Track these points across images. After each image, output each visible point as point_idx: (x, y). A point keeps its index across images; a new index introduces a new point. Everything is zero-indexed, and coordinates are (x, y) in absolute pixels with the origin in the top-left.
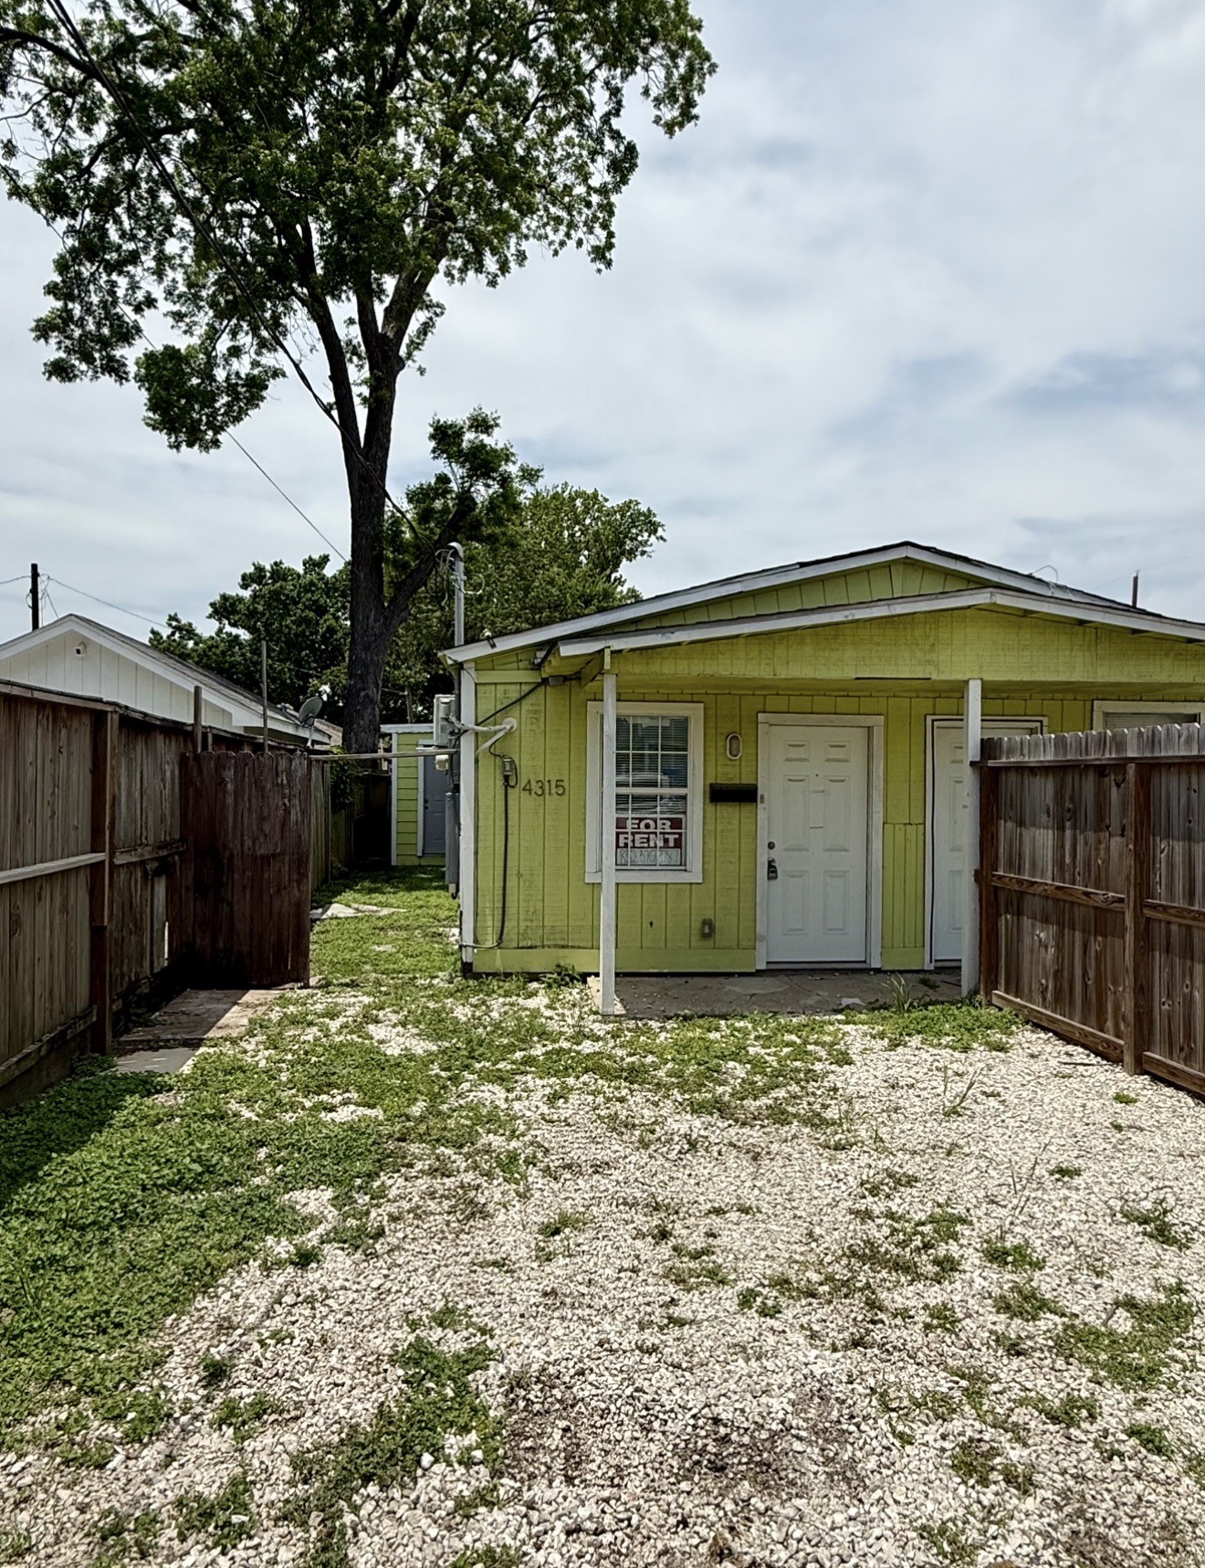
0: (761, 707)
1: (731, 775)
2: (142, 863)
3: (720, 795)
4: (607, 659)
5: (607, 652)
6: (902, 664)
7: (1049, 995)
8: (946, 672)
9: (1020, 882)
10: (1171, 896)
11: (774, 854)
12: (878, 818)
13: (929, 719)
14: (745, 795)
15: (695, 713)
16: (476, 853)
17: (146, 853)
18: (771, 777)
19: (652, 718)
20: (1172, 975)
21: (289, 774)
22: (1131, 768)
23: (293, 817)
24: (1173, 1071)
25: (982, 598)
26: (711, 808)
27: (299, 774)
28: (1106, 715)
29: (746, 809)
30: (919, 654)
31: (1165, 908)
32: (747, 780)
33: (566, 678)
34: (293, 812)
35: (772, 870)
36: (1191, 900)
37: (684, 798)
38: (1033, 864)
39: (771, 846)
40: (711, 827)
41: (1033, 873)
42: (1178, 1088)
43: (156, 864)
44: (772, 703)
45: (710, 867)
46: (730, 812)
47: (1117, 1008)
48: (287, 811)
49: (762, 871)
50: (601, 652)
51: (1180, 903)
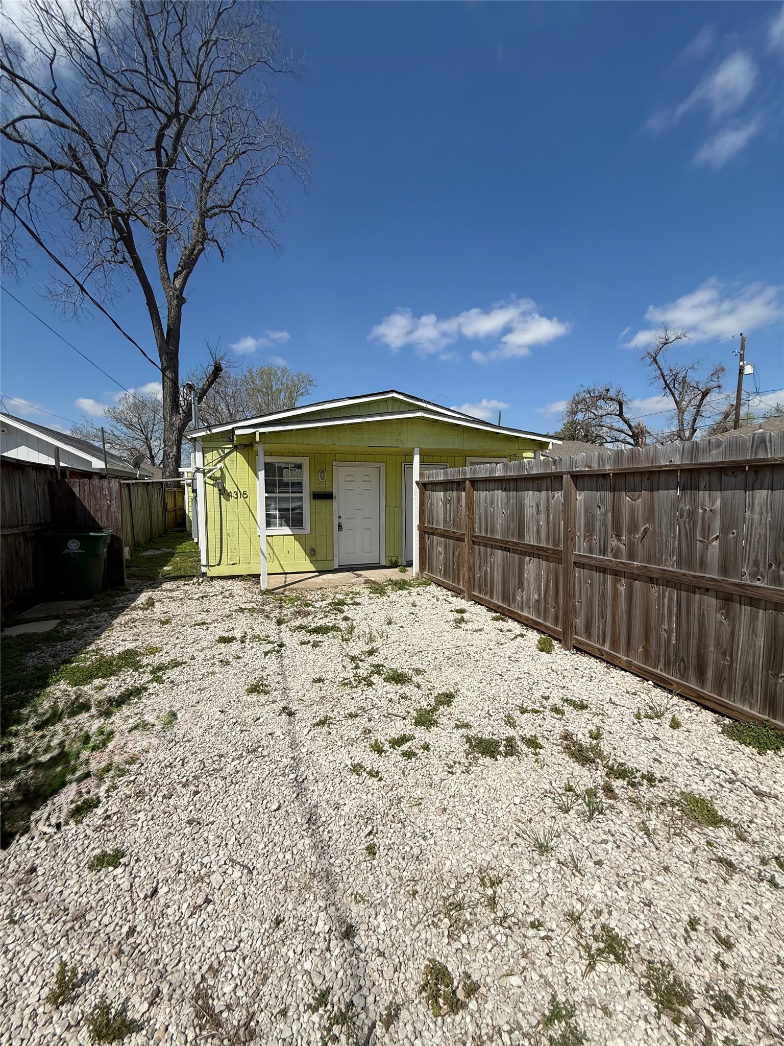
0: (334, 459)
1: (322, 488)
2: (24, 534)
3: (317, 496)
4: (258, 436)
5: (257, 433)
6: (387, 441)
7: (442, 573)
8: (407, 445)
9: (432, 528)
10: (480, 531)
11: (341, 520)
12: (383, 505)
13: (403, 464)
14: (329, 496)
15: (305, 461)
16: (206, 524)
17: (26, 529)
18: (339, 488)
19: (286, 463)
20: (480, 563)
21: (110, 489)
22: (467, 482)
23: (113, 510)
24: (481, 599)
25: (419, 414)
26: (313, 502)
27: (115, 489)
28: (471, 462)
29: (328, 501)
30: (394, 437)
31: (478, 537)
32: (328, 490)
33: (245, 446)
34: (112, 507)
35: (340, 526)
36: (487, 534)
37: (301, 498)
38: (437, 521)
39: (340, 517)
40: (313, 510)
41: (437, 525)
42: (482, 605)
43: (33, 534)
44: (338, 457)
45: (313, 527)
46: (321, 503)
47: (464, 576)
48: (109, 507)
49: (336, 527)
50: (255, 432)
51: (483, 534)
